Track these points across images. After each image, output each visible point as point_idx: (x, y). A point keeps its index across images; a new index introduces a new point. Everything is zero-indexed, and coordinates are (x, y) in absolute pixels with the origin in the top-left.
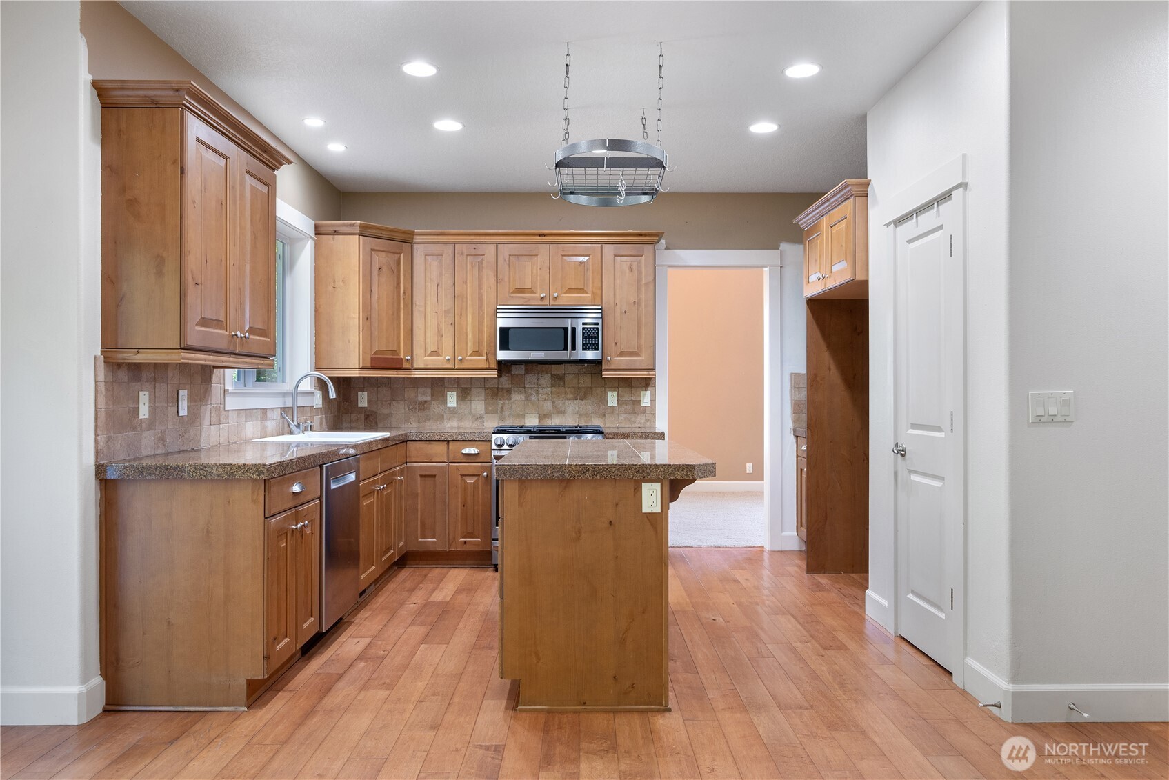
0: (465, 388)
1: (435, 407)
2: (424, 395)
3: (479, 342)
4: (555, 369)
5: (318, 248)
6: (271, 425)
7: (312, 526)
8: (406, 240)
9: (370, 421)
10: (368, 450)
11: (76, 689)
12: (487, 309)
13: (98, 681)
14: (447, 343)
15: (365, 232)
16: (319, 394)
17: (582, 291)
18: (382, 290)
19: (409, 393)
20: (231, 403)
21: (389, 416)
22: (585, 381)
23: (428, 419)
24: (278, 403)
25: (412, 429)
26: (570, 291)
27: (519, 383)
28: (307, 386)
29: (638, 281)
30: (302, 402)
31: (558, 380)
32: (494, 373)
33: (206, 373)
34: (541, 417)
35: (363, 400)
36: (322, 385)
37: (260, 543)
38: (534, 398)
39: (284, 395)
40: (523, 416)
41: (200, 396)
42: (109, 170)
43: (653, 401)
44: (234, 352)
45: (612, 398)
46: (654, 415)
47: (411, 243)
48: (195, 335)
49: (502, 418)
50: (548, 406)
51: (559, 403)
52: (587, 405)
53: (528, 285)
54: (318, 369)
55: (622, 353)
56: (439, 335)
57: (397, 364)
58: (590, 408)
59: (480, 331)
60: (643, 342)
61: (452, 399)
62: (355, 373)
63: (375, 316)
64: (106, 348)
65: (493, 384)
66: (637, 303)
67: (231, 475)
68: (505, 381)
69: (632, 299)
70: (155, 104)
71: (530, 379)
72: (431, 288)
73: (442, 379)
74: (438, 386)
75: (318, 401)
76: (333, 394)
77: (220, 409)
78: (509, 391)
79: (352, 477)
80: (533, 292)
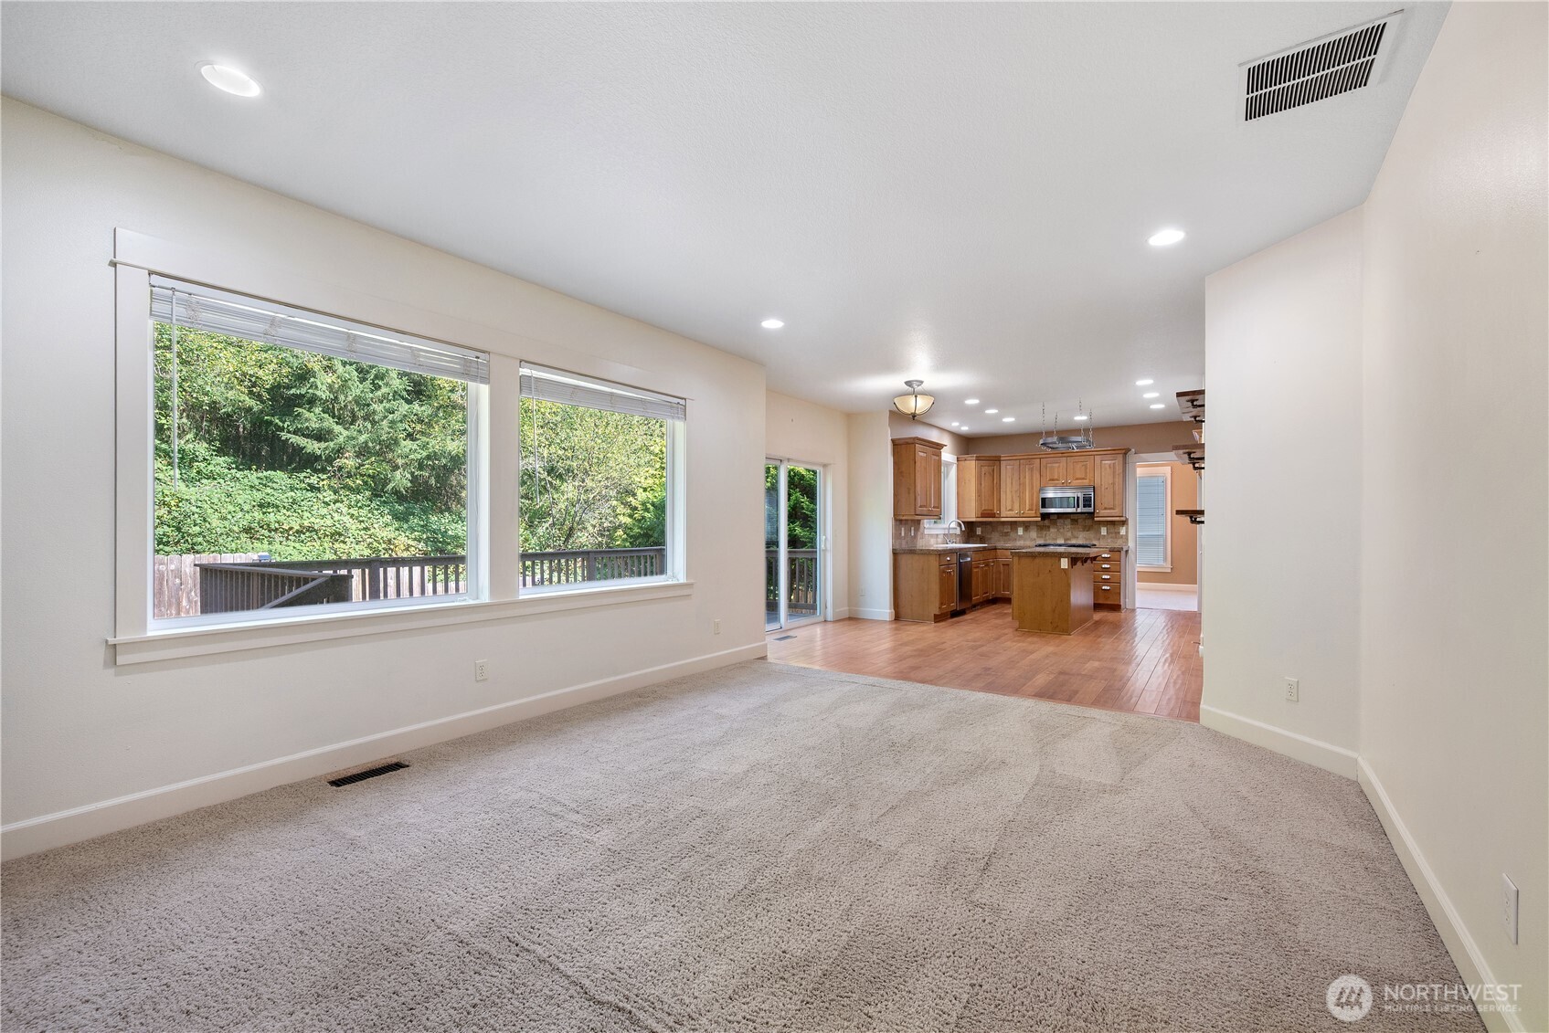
0: (1027, 526)
1: (1012, 535)
2: (1007, 530)
3: (1031, 505)
4: (1072, 516)
5: (958, 465)
6: (940, 540)
7: (954, 571)
8: (997, 460)
9: (982, 540)
10: (977, 550)
11: (889, 611)
12: (1036, 489)
13: (893, 610)
14: (1016, 506)
15: (978, 459)
16: (959, 529)
17: (1083, 479)
18: (986, 483)
19: (1000, 528)
20: (926, 532)
21: (990, 539)
22: (1089, 522)
23: (1010, 540)
24: (942, 532)
25: (1000, 545)
26: (1077, 479)
27: (1054, 523)
28: (953, 525)
29: (1114, 472)
30: (951, 532)
31: (1075, 521)
32: (1040, 519)
33: (919, 521)
34: (1066, 540)
35: (979, 531)
36: (960, 525)
37: (938, 573)
38: (1061, 530)
39: (945, 529)
40: (1056, 539)
41: (917, 530)
42: (895, 463)
43: (1127, 532)
44: (929, 515)
45: (1104, 531)
46: (1127, 539)
47: (1000, 461)
48: (919, 510)
49: (1045, 540)
50: (1069, 534)
51: (1075, 533)
52: (1090, 534)
53: (1056, 477)
54: (958, 518)
55: (1106, 509)
56: (1013, 501)
57: (993, 515)
58: (1092, 536)
59: (1032, 500)
60: (1117, 503)
61: (1020, 531)
62: (974, 520)
63: (983, 494)
64: (894, 515)
65: (1041, 523)
66: (1114, 484)
67: (928, 553)
68: (1046, 522)
69: (1111, 482)
70: (907, 443)
71: (1060, 522)
72: (1009, 481)
73: (1016, 522)
74: (1014, 525)
75: (958, 532)
76: (963, 529)
77: (923, 534)
78: (1049, 527)
79: (969, 559)
80: (1058, 480)
